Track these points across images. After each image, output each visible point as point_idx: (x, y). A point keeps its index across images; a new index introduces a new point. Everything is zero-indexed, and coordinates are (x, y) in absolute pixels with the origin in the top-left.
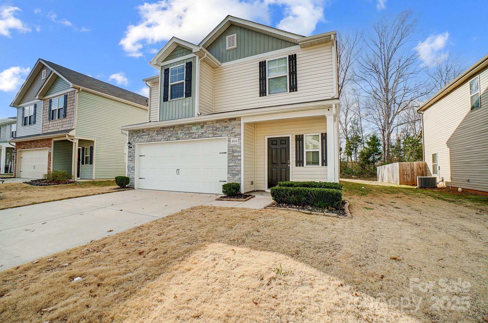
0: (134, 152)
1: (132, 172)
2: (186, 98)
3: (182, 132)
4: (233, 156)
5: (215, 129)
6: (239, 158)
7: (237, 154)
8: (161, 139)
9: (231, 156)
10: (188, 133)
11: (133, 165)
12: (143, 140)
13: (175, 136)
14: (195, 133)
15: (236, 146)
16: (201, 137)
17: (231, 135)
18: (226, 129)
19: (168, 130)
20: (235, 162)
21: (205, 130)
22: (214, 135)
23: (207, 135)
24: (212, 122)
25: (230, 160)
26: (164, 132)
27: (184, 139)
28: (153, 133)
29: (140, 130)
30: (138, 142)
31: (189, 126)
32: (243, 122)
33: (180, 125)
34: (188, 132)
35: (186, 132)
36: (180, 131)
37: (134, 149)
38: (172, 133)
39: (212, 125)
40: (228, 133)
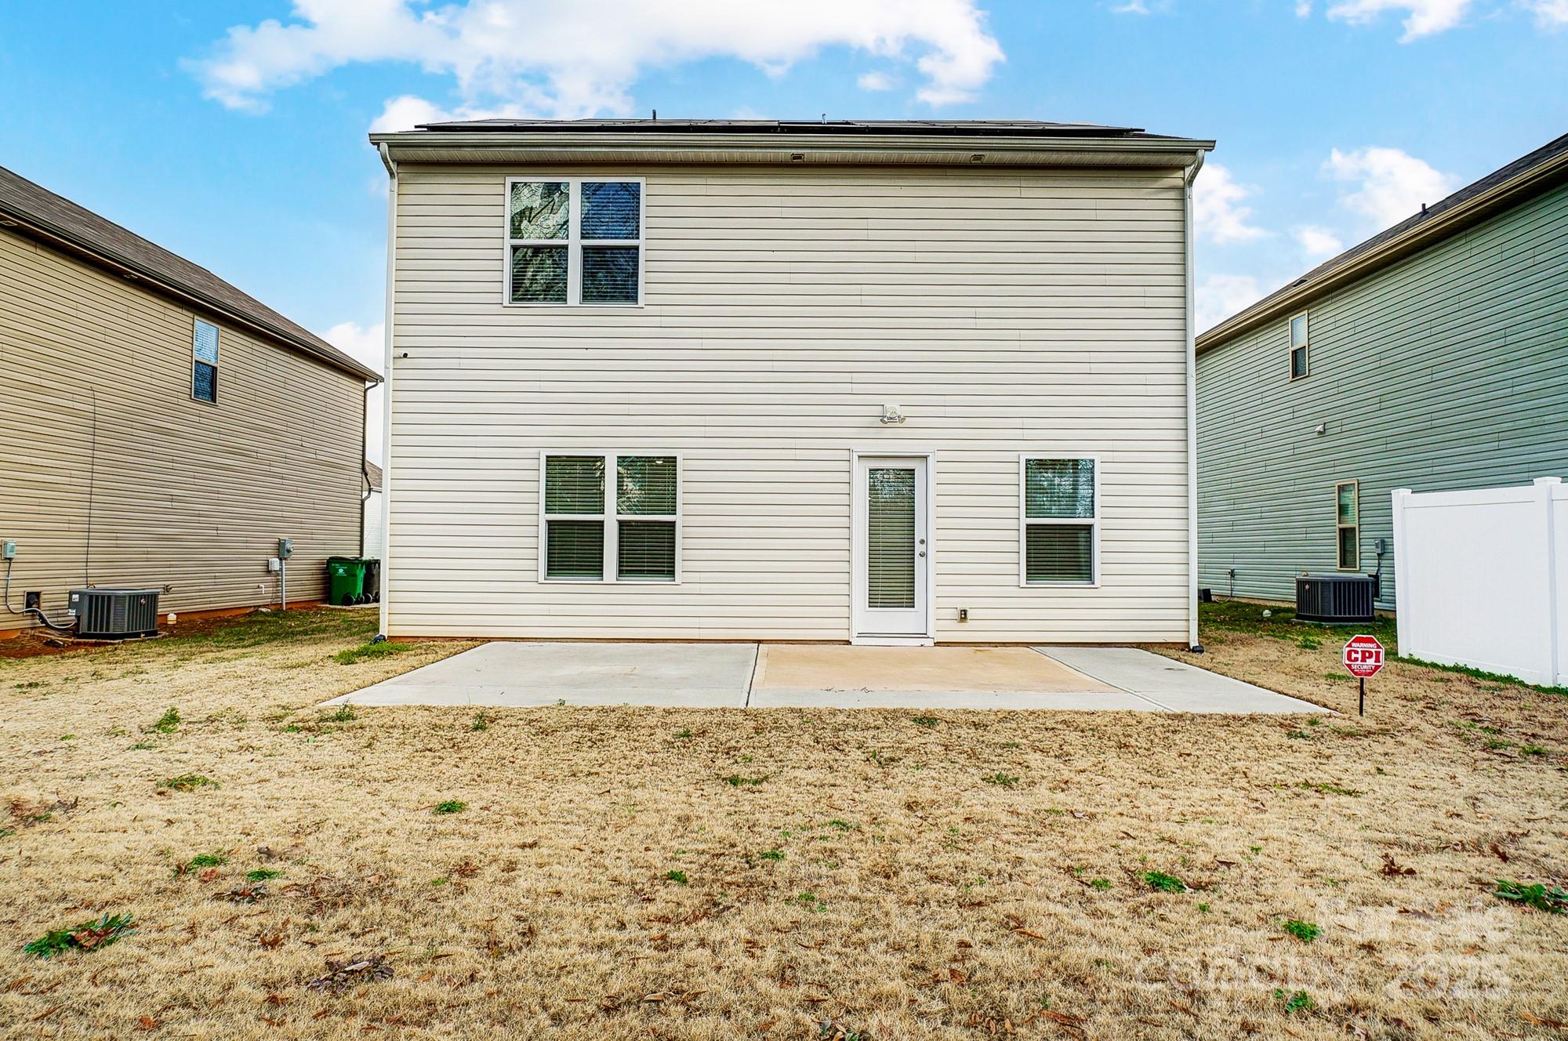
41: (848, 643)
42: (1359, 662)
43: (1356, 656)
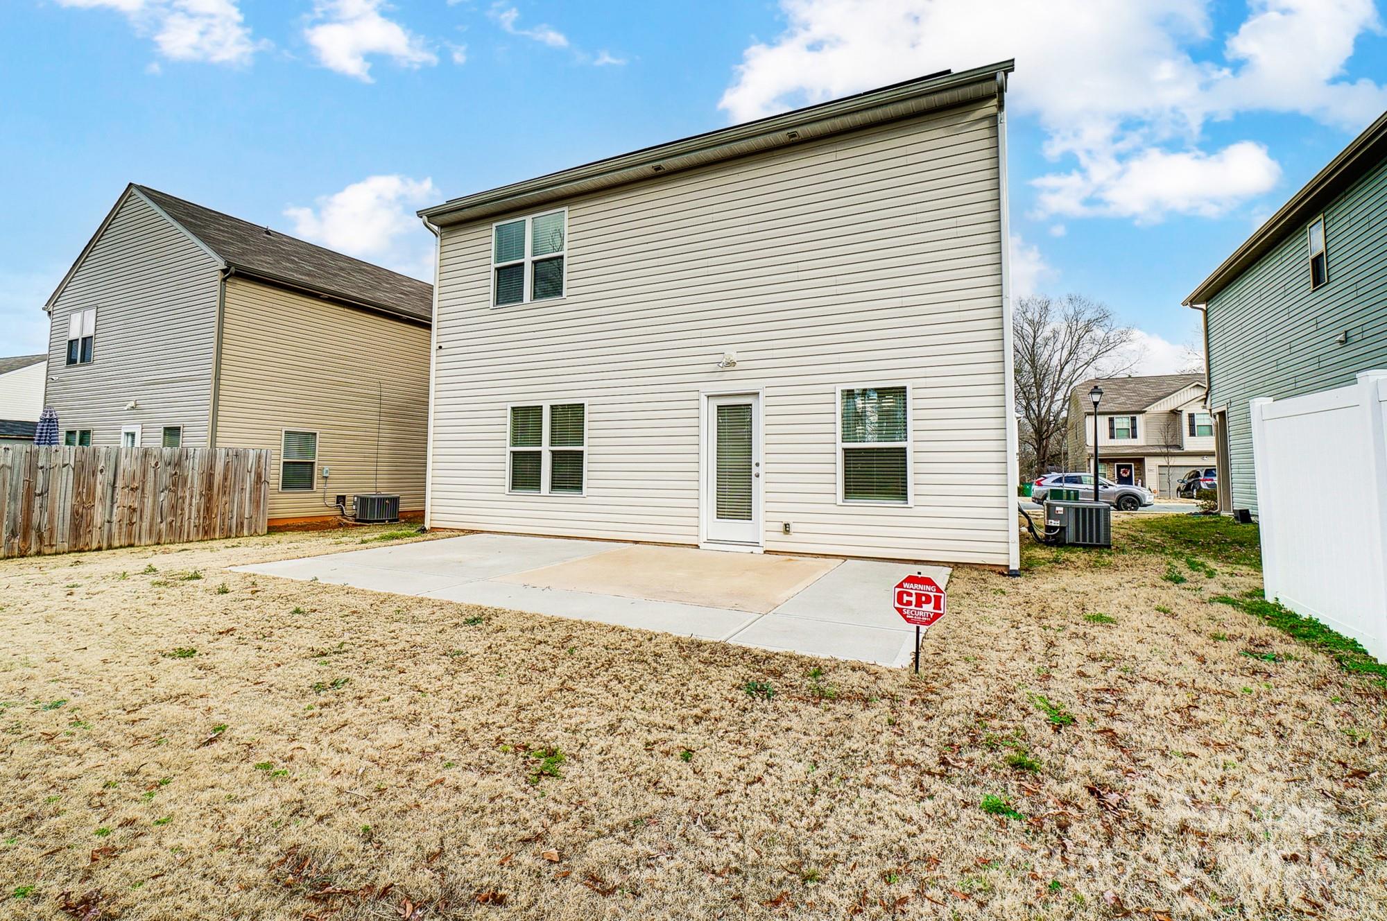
41: (697, 547)
42: (913, 607)
43: (909, 599)
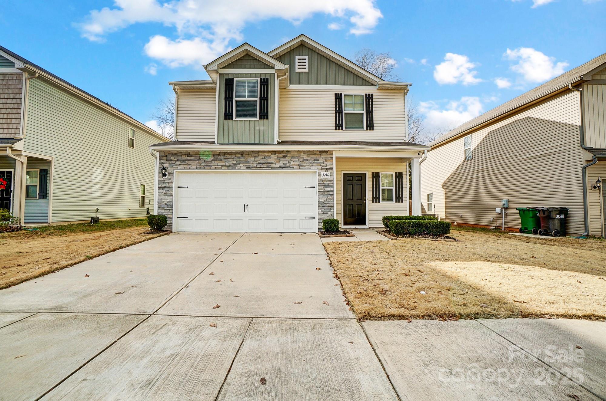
0: (171, 181)
1: (167, 209)
2: (261, 120)
3: (255, 160)
4: (324, 191)
5: (302, 160)
6: (331, 193)
7: (329, 189)
8: (221, 166)
9: (322, 191)
10: (265, 163)
11: (169, 200)
12: (188, 166)
13: (244, 164)
14: (274, 163)
15: (327, 180)
16: (283, 168)
17: (322, 169)
18: (315, 161)
19: (234, 155)
20: (326, 197)
21: (289, 160)
22: (301, 167)
23: (292, 167)
24: (298, 152)
25: (321, 195)
26: (226, 158)
27: (259, 168)
28: (206, 158)
29: (182, 153)
30: (178, 168)
31: (265, 154)
32: (335, 155)
33: (252, 152)
34: (265, 160)
35: (262, 161)
36: (253, 159)
37: (170, 177)
38: (239, 160)
39: (297, 155)
40: (318, 166)
